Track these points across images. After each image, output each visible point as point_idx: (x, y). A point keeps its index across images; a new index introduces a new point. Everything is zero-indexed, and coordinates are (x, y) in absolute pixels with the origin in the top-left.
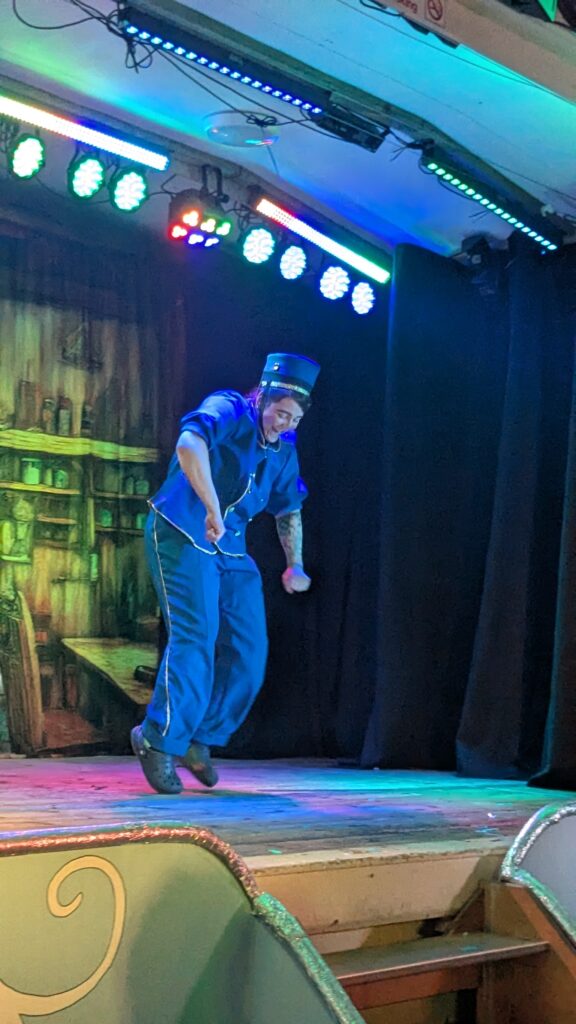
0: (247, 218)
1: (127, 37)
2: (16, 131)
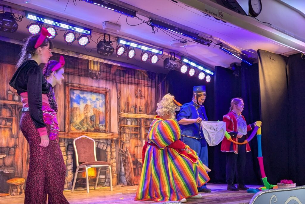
0: (181, 63)
1: (152, 26)
2: (129, 48)
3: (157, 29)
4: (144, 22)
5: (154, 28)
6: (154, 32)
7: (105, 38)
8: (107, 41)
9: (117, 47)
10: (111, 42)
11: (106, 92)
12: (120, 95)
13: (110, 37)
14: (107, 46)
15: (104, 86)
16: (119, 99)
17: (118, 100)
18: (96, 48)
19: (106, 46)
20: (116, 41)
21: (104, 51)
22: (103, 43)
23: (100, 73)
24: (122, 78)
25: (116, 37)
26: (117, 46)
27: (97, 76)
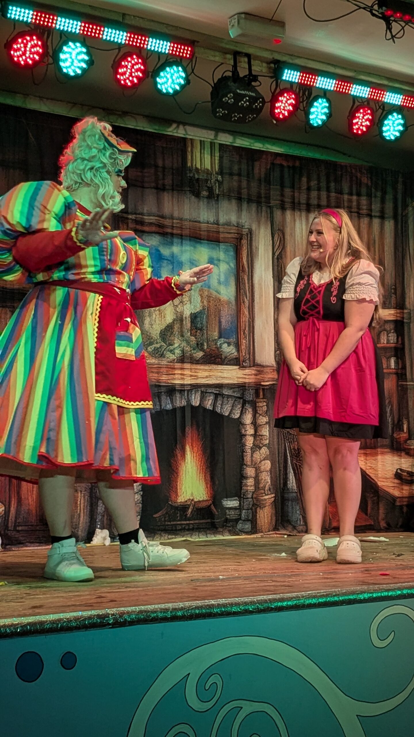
1: (386, 19)
2: (310, 94)
3: (403, 28)
4: (360, 8)
5: (394, 24)
6: (393, 37)
7: (235, 66)
8: (241, 75)
9: (273, 94)
10: (255, 78)
11: (240, 238)
12: (281, 247)
13: (253, 62)
14: (243, 92)
15: (233, 219)
16: (278, 259)
17: (276, 261)
18: (210, 99)
19: (238, 91)
20: (270, 72)
21: (234, 108)
22: (231, 84)
23: (219, 178)
24: (288, 191)
25: (271, 62)
26: (273, 91)
27: (212, 187)
